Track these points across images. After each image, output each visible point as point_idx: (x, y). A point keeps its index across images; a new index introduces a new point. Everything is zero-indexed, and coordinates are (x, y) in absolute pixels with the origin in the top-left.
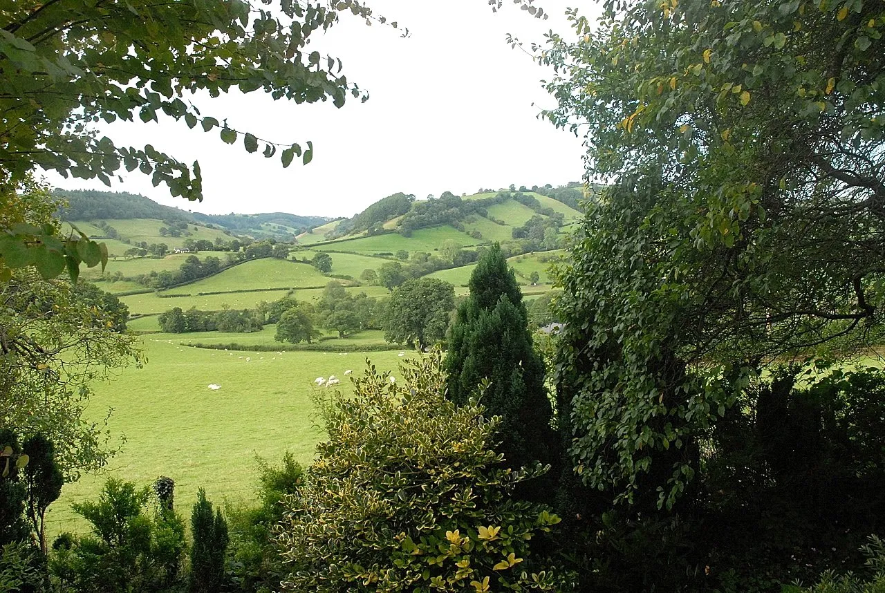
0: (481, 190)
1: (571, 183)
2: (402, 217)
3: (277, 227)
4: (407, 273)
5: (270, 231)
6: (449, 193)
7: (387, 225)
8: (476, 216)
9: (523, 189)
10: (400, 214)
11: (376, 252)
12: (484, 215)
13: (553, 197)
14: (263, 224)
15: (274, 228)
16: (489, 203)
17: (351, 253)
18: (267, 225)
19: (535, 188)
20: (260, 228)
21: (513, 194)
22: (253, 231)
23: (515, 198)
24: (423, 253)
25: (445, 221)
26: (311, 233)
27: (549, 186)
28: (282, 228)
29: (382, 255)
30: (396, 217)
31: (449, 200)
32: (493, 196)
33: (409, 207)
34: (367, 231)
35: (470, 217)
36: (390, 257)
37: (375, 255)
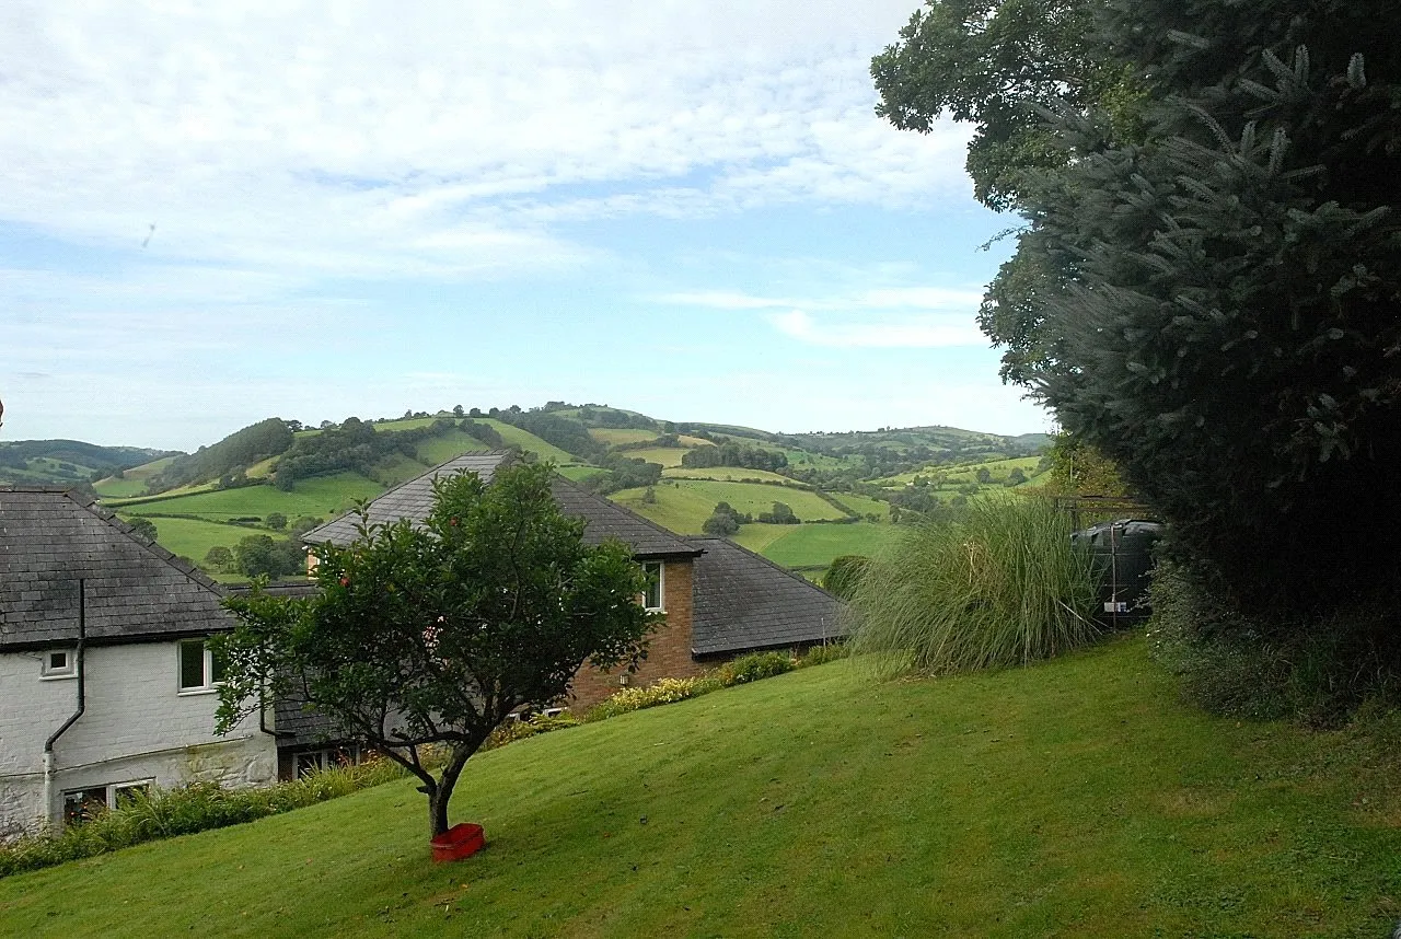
0: (409, 412)
1: (552, 405)
2: (277, 458)
3: (57, 466)
4: (283, 553)
5: (44, 472)
6: (355, 420)
7: (253, 472)
8: (399, 456)
9: (475, 413)
10: (275, 453)
11: (232, 517)
12: (413, 455)
13: (521, 426)
14: (30, 459)
15: (53, 466)
16: (420, 436)
17: (193, 518)
18: (38, 461)
19: (494, 411)
20: (25, 467)
21: (458, 422)
22: (11, 471)
23: (462, 428)
24: (310, 519)
25: (349, 465)
26: (121, 477)
27: (516, 408)
28: (66, 467)
29: (243, 522)
30: (268, 458)
31: (356, 431)
32: (427, 424)
33: (290, 442)
34: (217, 482)
35: (389, 458)
36: (257, 524)
37: (232, 522)
